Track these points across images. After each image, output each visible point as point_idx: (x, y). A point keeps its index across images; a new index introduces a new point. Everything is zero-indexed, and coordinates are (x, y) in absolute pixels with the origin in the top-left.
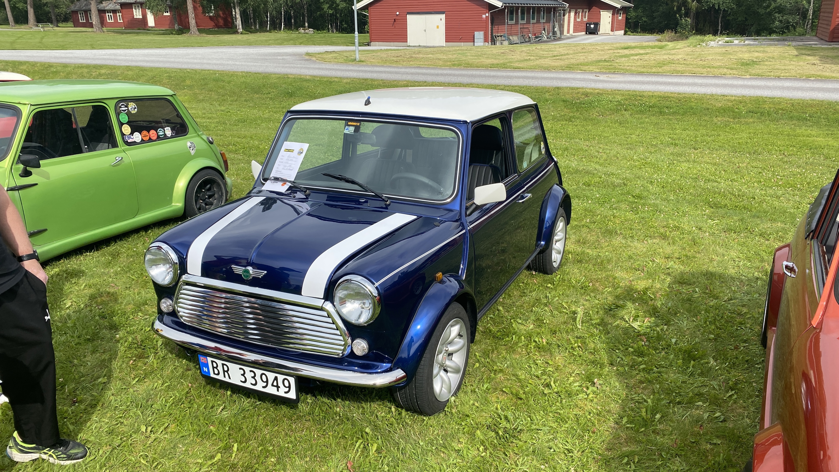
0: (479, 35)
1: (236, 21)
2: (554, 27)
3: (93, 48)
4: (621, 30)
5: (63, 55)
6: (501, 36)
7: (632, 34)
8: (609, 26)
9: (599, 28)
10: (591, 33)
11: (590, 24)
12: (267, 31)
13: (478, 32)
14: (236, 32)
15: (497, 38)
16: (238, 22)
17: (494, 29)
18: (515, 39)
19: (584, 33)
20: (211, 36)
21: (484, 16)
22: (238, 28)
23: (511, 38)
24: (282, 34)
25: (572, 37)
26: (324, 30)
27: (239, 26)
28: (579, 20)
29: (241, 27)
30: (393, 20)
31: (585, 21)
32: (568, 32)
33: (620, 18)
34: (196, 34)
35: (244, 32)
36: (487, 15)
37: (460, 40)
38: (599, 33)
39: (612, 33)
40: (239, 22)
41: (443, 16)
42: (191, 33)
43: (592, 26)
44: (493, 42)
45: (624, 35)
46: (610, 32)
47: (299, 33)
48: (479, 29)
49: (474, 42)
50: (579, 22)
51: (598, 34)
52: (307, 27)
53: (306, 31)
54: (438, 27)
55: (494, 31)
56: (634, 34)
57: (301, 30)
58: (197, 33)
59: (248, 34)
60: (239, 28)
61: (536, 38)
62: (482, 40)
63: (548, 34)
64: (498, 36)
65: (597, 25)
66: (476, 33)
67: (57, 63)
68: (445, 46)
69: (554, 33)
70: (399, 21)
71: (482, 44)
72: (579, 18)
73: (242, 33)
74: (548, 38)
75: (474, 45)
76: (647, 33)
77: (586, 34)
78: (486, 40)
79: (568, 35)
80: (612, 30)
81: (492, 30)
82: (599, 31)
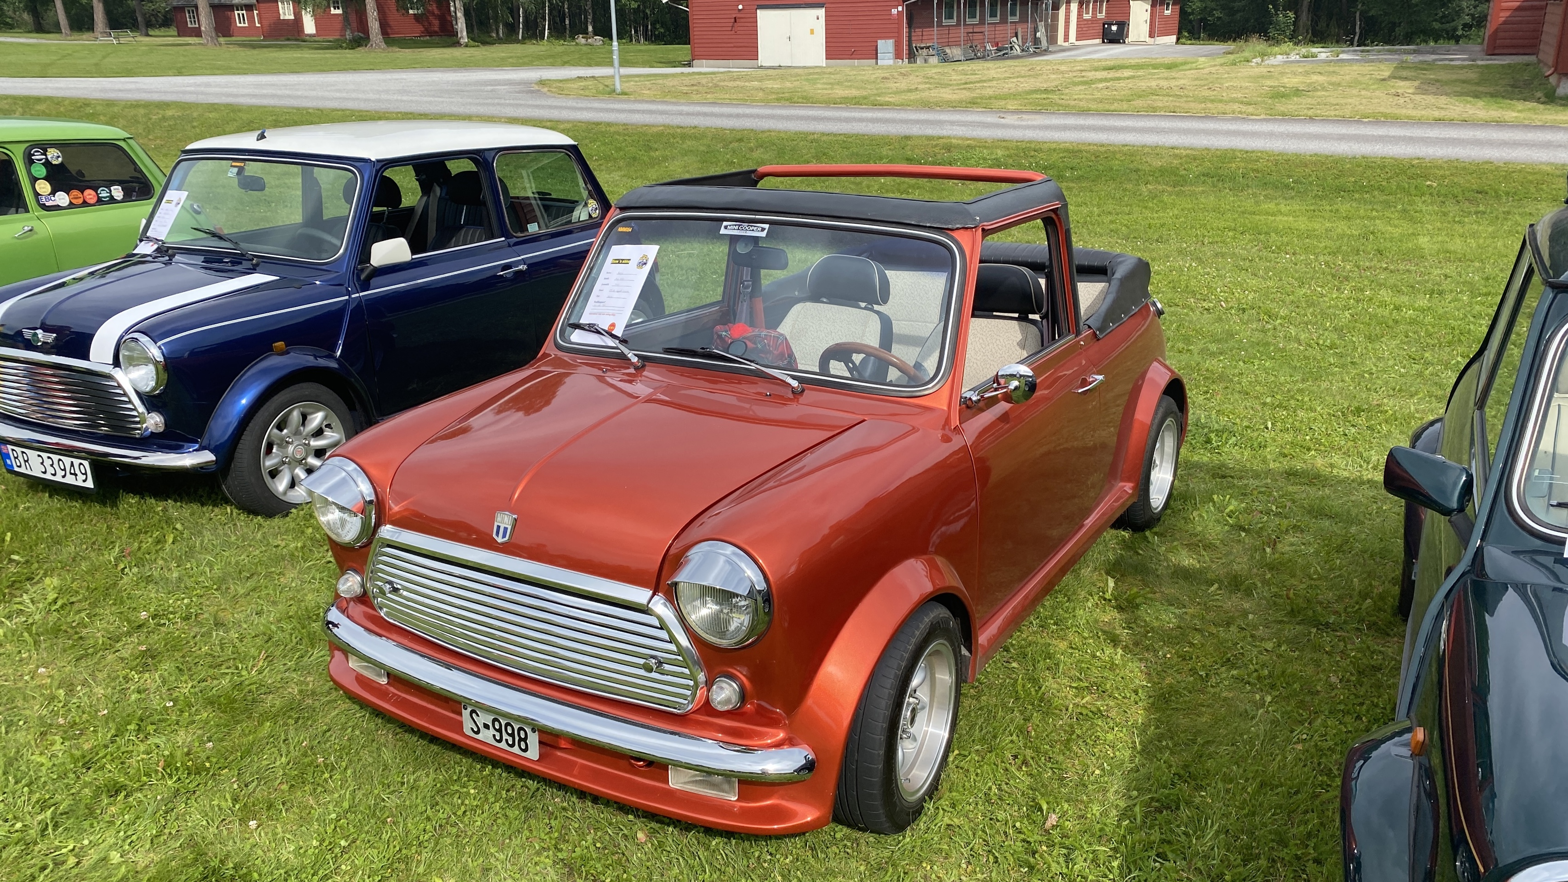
0: (886, 46)
1: (457, 24)
2: (1036, 30)
4: (1167, 34)
5: (120, 86)
6: (928, 48)
7: (1189, 42)
8: (1147, 28)
9: (1128, 31)
10: (1112, 41)
11: (1110, 24)
12: (518, 41)
13: (883, 41)
14: (457, 44)
15: (920, 51)
16: (459, 24)
17: (913, 34)
18: (955, 52)
19: (1099, 41)
20: (407, 50)
21: (895, 11)
22: (459, 35)
23: (948, 51)
24: (544, 47)
25: (1074, 48)
27: (461, 32)
28: (1086, 17)
29: (465, 33)
30: (733, 20)
31: (1100, 19)
32: (1066, 38)
33: (1168, 12)
34: (380, 47)
35: (472, 43)
36: (900, 8)
37: (852, 55)
38: (1126, 40)
39: (1151, 41)
40: (461, 25)
41: (821, 12)
42: (372, 45)
43: (1114, 28)
44: (912, 57)
45: (1177, 43)
46: (1148, 39)
47: (576, 44)
48: (884, 35)
49: (877, 58)
50: (1086, 20)
51: (1124, 42)
52: (591, 34)
53: (589, 40)
54: (812, 32)
55: (913, 38)
56: (1195, 41)
57: (581, 39)
58: (383, 45)
59: (478, 46)
60: (462, 37)
62: (891, 55)
64: (922, 48)
65: (1123, 25)
66: (880, 43)
67: (97, 100)
68: (824, 65)
69: (1036, 41)
70: (742, 20)
71: (891, 62)
72: (1087, 13)
73: (466, 46)
75: (877, 63)
76: (1216, 40)
77: (1103, 42)
78: (898, 55)
79: (1066, 44)
80: (1151, 35)
81: (910, 37)
82: (1127, 36)
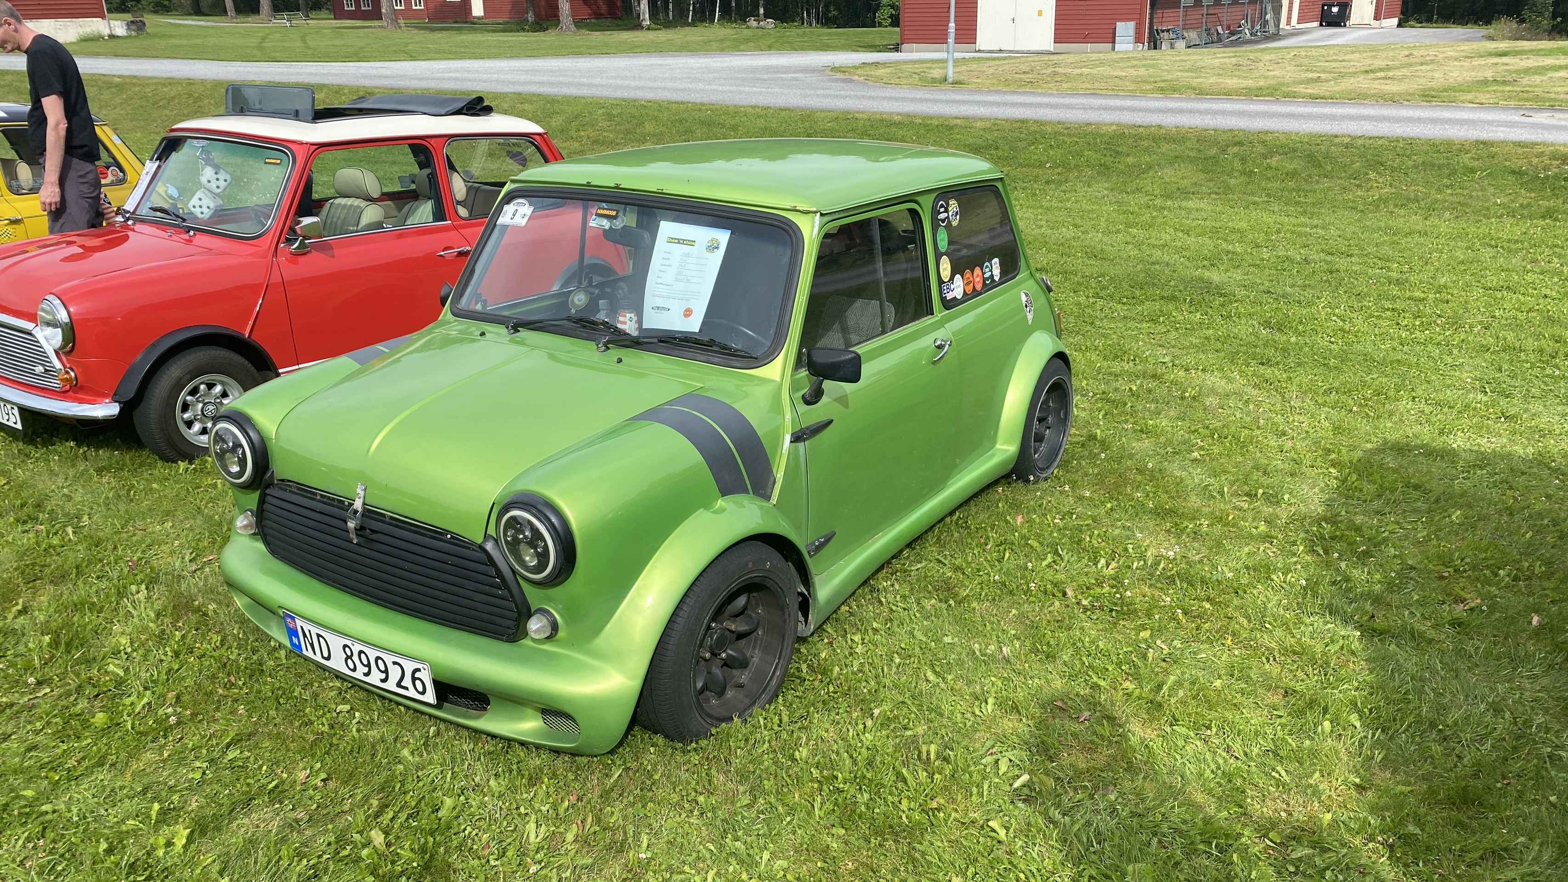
0: (1125, 30)
1: (639, 4)
2: (1263, 12)
3: (414, 59)
4: (1391, 16)
6: (1168, 31)
7: (1419, 25)
8: (1371, 10)
9: (1350, 13)
10: (1330, 24)
11: (1330, 6)
12: (689, 25)
13: (1123, 23)
14: (638, 26)
15: (1162, 35)
16: (642, 6)
17: (1155, 16)
18: (1193, 35)
19: (1316, 24)
20: (597, 33)
22: (641, 18)
23: (1186, 34)
24: (717, 30)
25: (1295, 33)
26: (794, 21)
27: (644, 14)
29: (647, 16)
32: (1289, 22)
34: (569, 30)
35: (653, 26)
37: (1085, 39)
38: (1347, 23)
39: (1376, 24)
40: (644, 7)
42: (562, 28)
43: (1335, 10)
44: (1155, 42)
45: (1400, 25)
46: (1373, 22)
47: (748, 27)
48: (1125, 17)
49: (1114, 42)
51: (1345, 25)
52: (762, 17)
53: (761, 23)
54: (1040, 13)
55: (1155, 20)
56: (1423, 24)
57: (753, 23)
58: (573, 28)
59: (660, 29)
60: (644, 19)
61: (1232, 34)
62: (1132, 39)
63: (1253, 27)
64: (1163, 31)
65: (1345, 7)
66: (1120, 25)
68: (1052, 50)
69: (1264, 24)
71: (1130, 47)
73: (648, 29)
74: (1251, 35)
75: (1113, 49)
76: (1454, 23)
77: (1321, 25)
78: (1138, 39)
79: (1288, 27)
80: (1377, 18)
81: (1151, 19)
82: (1349, 18)
